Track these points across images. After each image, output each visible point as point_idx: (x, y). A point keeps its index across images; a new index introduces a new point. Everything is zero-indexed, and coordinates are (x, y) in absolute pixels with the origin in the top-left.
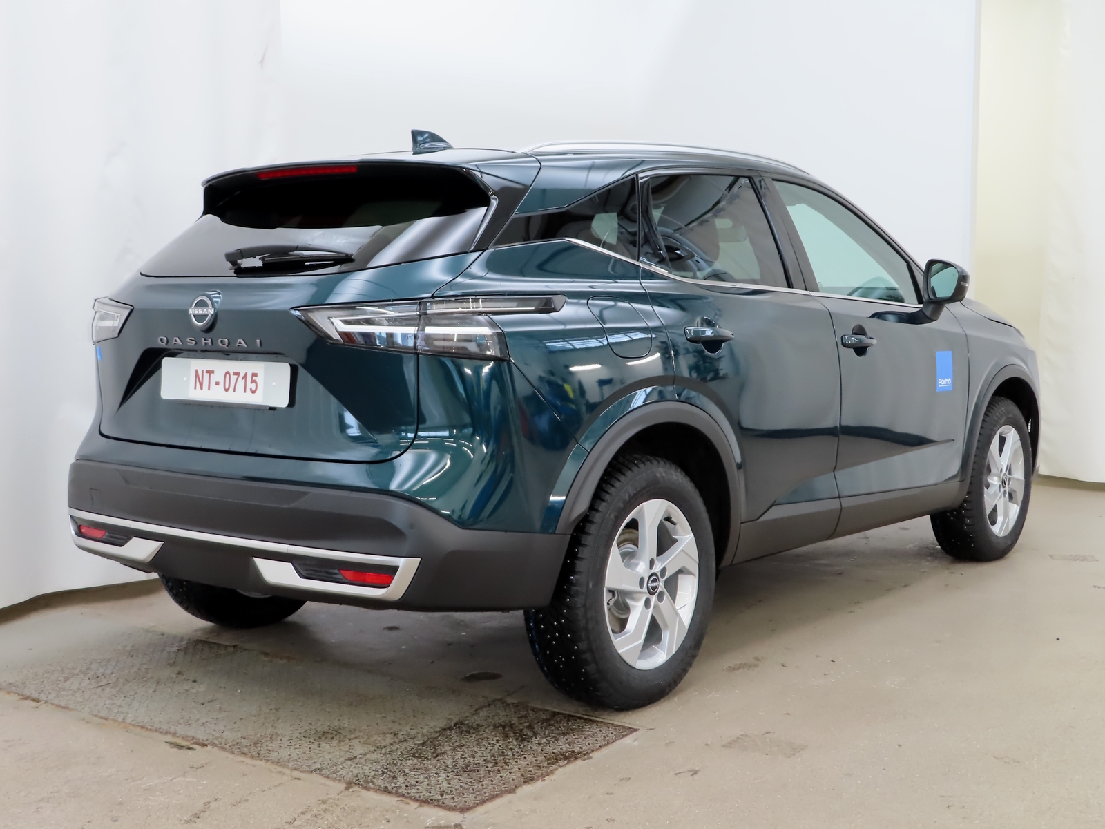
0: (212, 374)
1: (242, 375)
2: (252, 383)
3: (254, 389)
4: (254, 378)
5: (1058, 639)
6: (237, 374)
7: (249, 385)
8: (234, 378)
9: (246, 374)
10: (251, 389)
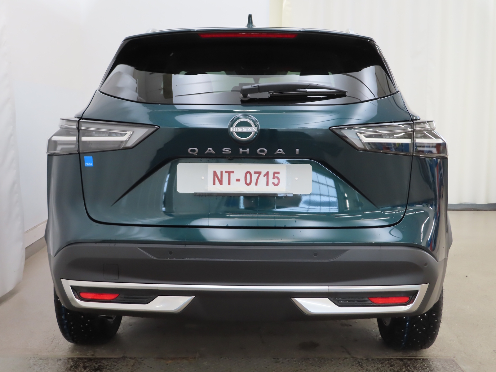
0: (231, 174)
1: (264, 173)
2: (274, 178)
3: (276, 183)
4: (276, 175)
5: (467, 276)
6: (259, 173)
7: (271, 180)
8: (255, 177)
9: (268, 173)
10: (273, 183)
